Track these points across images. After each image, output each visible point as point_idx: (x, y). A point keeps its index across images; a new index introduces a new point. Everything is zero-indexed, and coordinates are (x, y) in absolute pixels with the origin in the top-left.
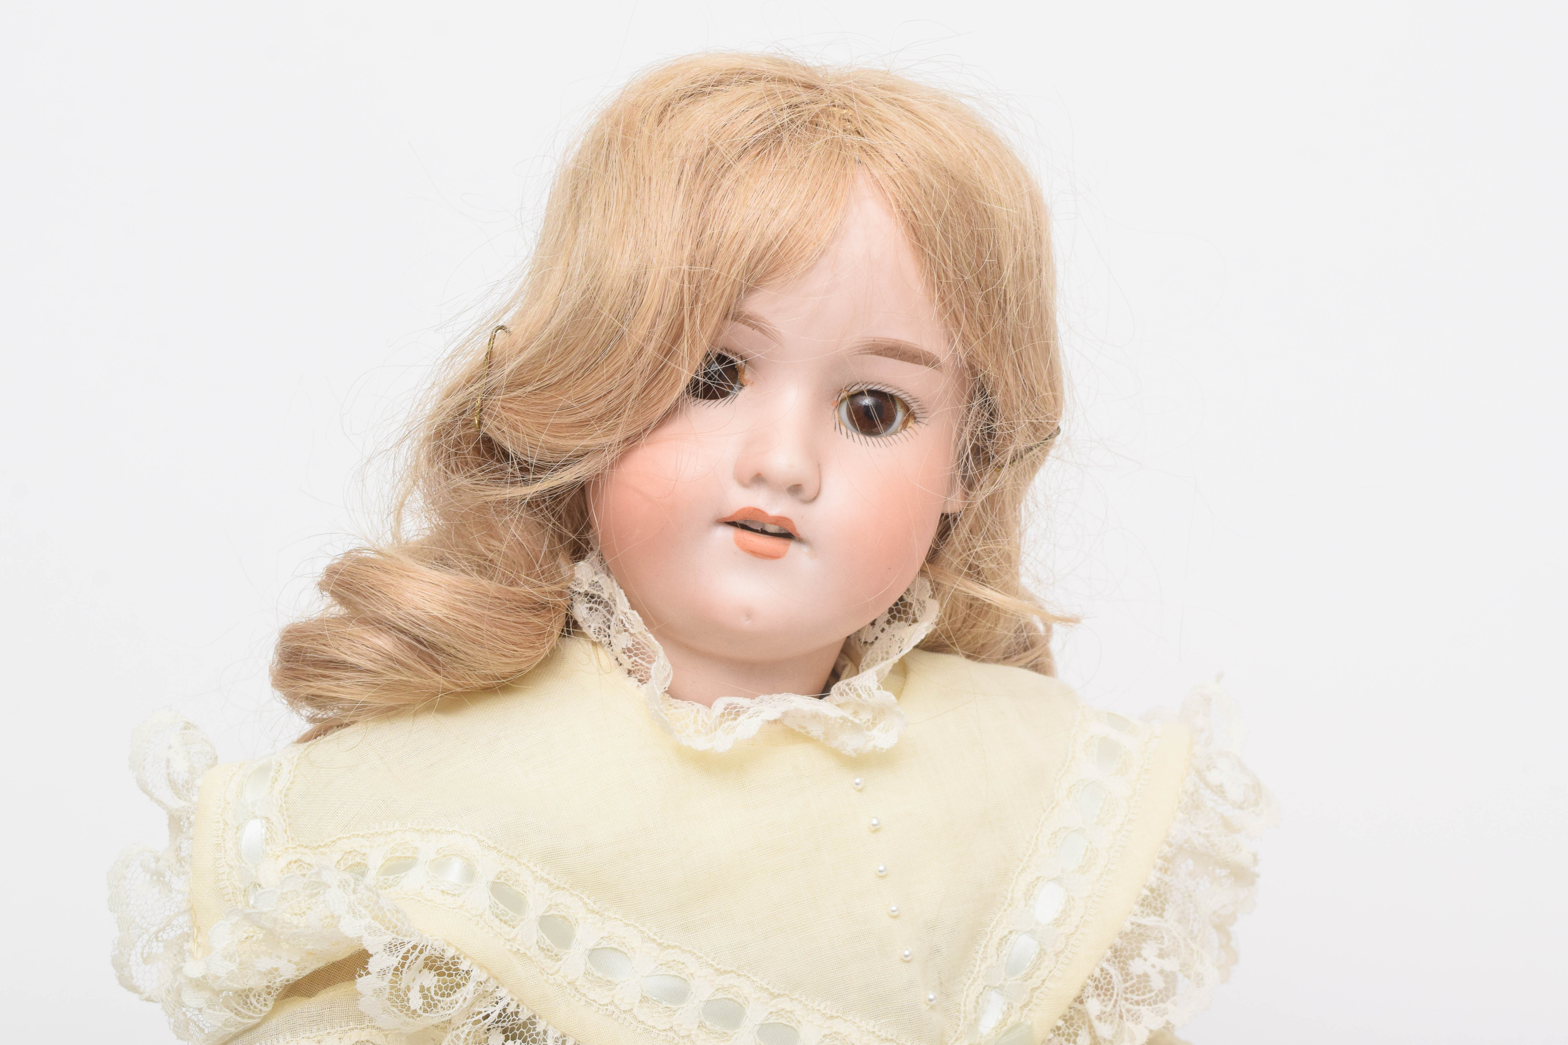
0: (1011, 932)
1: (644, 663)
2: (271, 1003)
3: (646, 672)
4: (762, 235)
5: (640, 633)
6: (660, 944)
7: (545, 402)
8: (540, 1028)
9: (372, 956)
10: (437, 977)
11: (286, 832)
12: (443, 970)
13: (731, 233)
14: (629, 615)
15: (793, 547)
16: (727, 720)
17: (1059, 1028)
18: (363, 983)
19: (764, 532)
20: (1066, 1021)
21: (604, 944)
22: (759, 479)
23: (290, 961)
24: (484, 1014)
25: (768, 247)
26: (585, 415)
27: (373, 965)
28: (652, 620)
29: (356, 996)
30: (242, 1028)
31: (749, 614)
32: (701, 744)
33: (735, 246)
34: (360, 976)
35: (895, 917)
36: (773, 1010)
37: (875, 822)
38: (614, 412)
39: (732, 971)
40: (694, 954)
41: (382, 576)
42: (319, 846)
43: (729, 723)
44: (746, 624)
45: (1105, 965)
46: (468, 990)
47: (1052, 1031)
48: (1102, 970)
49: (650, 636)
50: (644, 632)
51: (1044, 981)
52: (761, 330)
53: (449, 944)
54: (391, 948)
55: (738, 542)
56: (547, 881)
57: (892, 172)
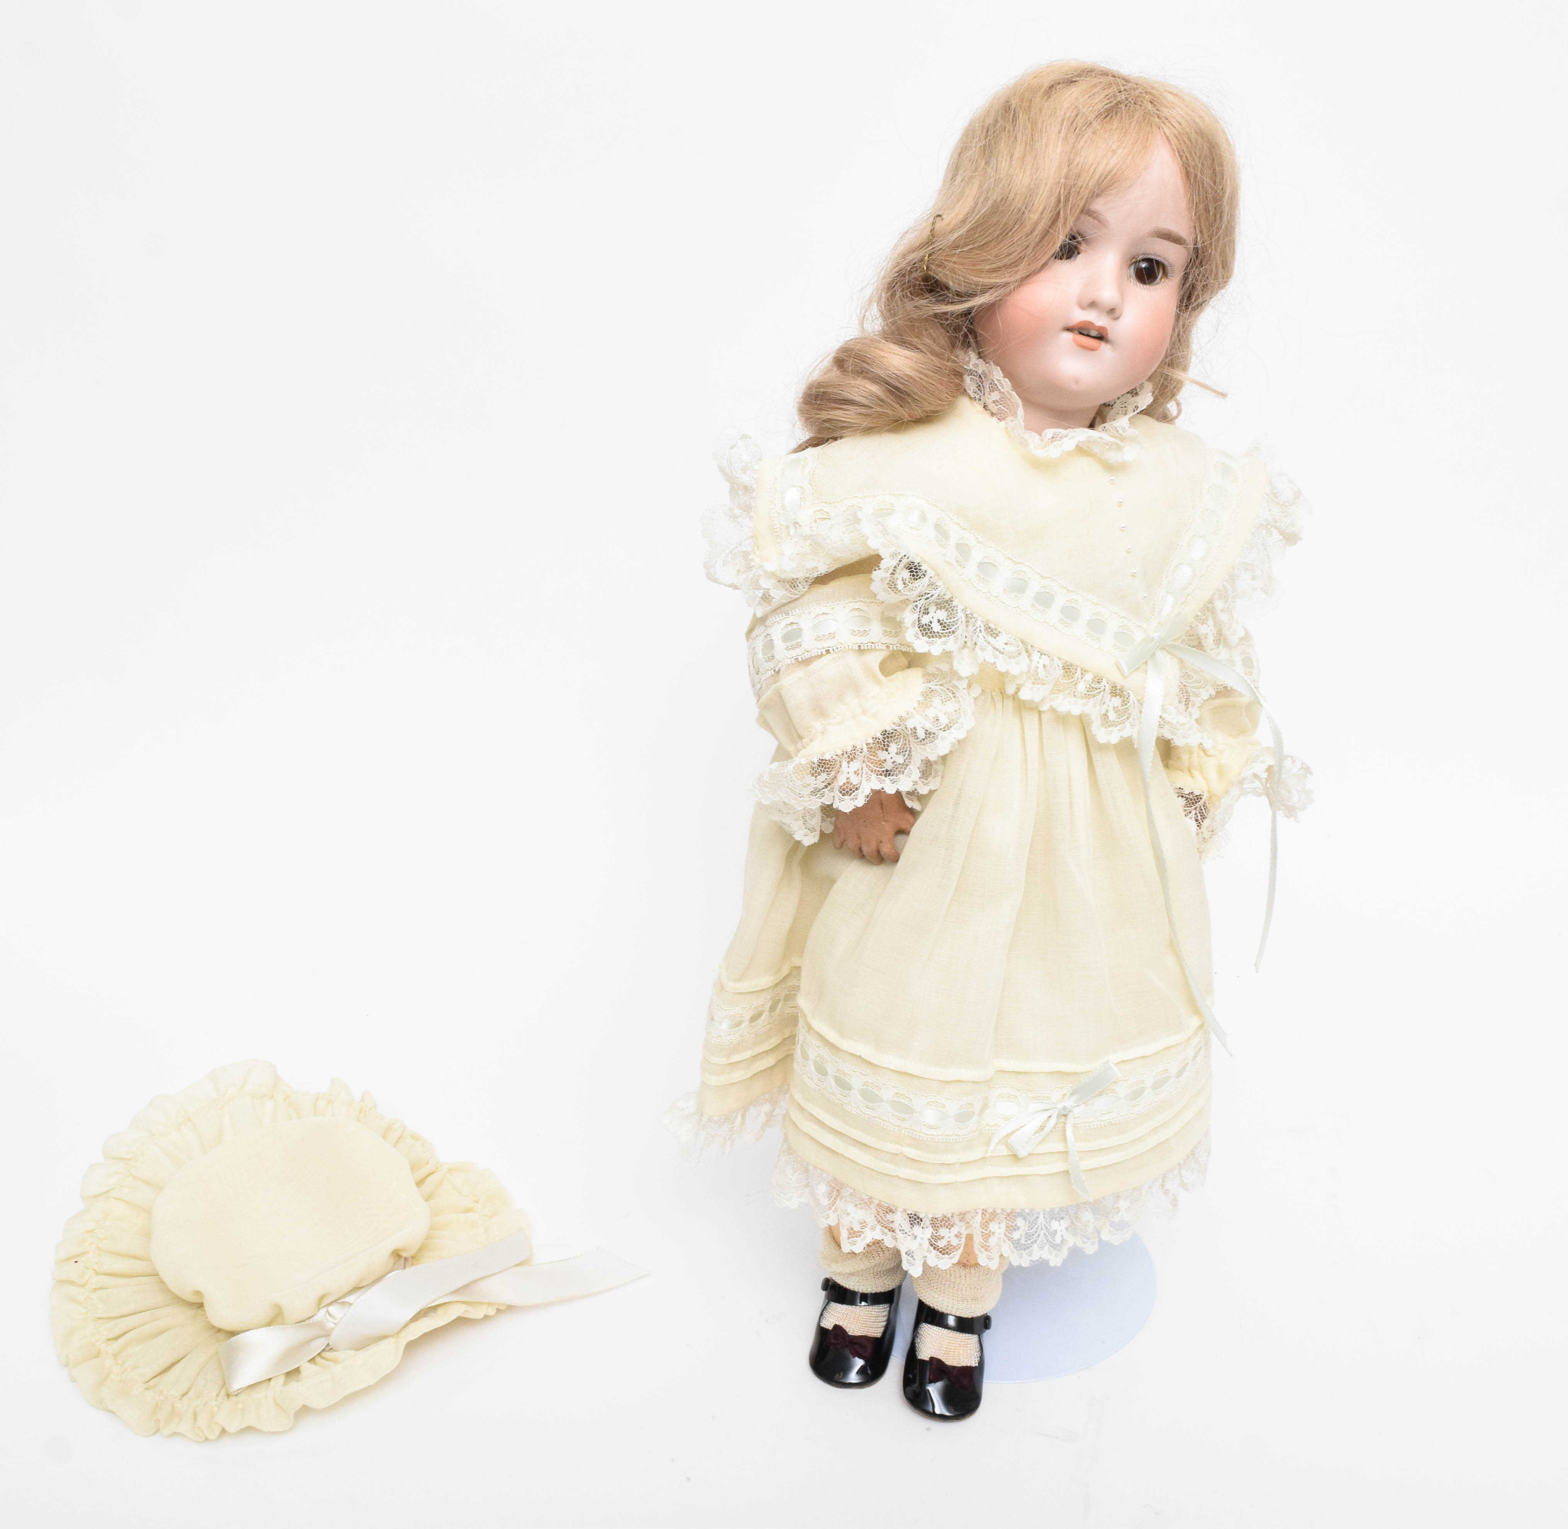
0: (1180, 564)
1: (1004, 409)
2: (807, 587)
3: (1004, 414)
4: (1107, 165)
5: (1007, 391)
6: (1014, 561)
7: (974, 257)
8: (954, 604)
9: (883, 559)
10: (910, 573)
11: (813, 494)
12: (913, 569)
13: (1090, 162)
14: (1002, 382)
15: (1103, 345)
16: (1056, 441)
17: (1198, 616)
18: (876, 575)
19: (1088, 336)
20: (1201, 612)
21: (985, 561)
22: (1093, 305)
23: (824, 563)
24: (931, 594)
25: (1110, 171)
26: (1000, 264)
27: (883, 564)
28: (1017, 385)
29: (871, 580)
30: (789, 600)
31: (1077, 381)
32: (1040, 453)
33: (1092, 170)
34: (875, 570)
35: (1128, 552)
36: (1069, 599)
37: (1121, 501)
38: (1015, 264)
39: (1049, 578)
40: (1031, 567)
41: (879, 352)
42: (834, 502)
43: (1057, 442)
44: (1074, 387)
45: (1224, 583)
46: (925, 581)
47: (1195, 617)
48: (1223, 586)
49: (1014, 393)
50: (1010, 391)
51: (1193, 590)
52: (1098, 220)
53: (917, 555)
54: (893, 556)
55: (1075, 341)
56: (959, 524)
57: (1176, 132)
